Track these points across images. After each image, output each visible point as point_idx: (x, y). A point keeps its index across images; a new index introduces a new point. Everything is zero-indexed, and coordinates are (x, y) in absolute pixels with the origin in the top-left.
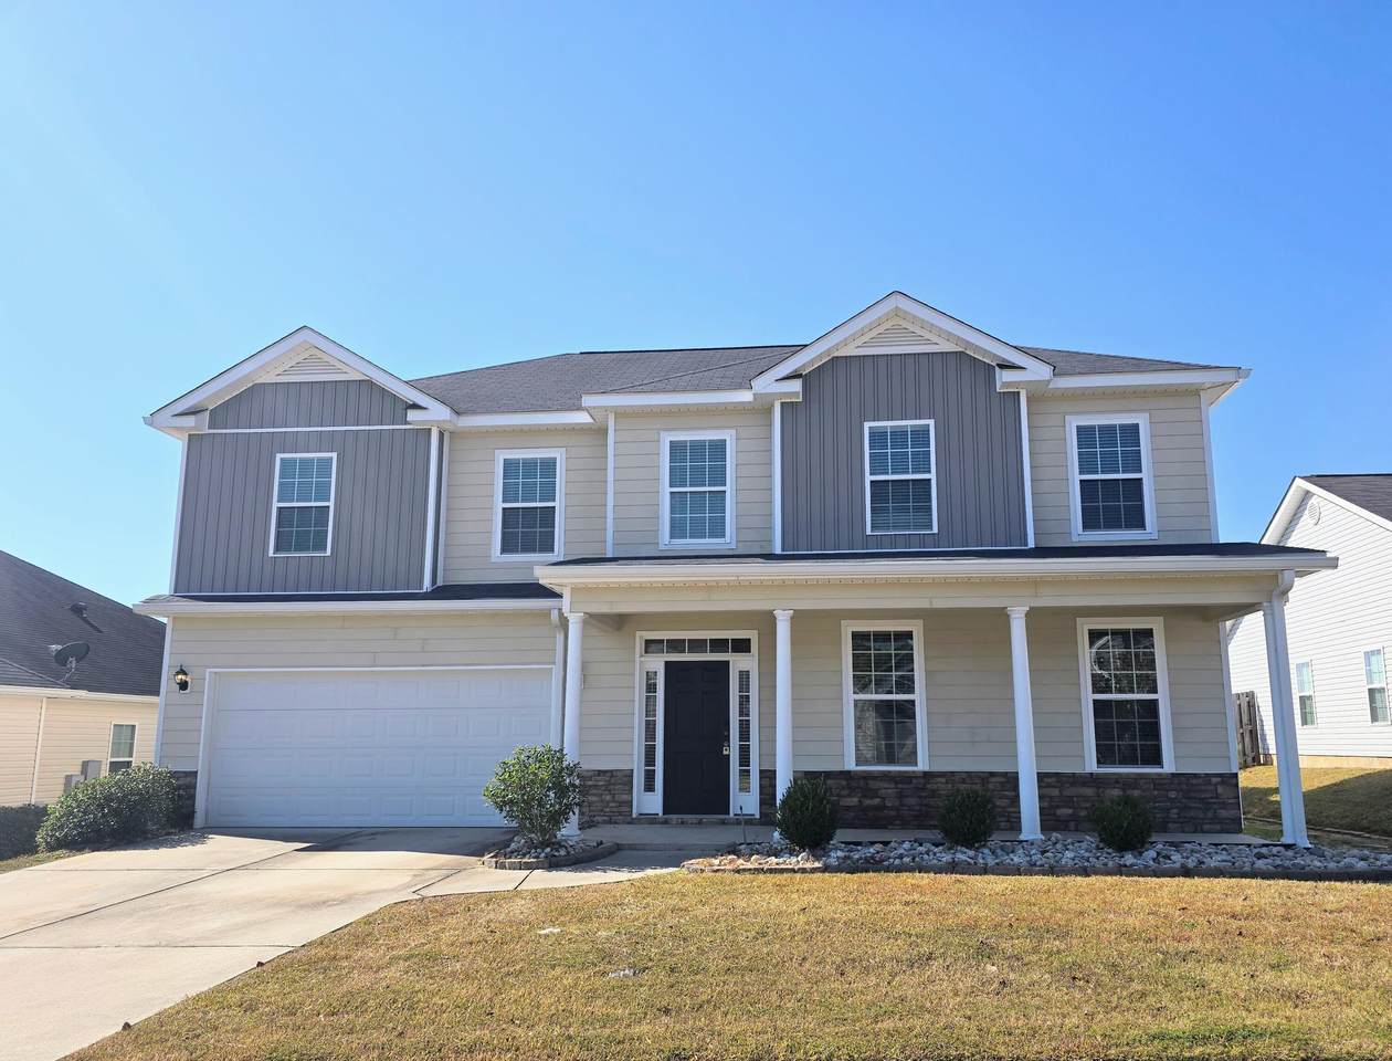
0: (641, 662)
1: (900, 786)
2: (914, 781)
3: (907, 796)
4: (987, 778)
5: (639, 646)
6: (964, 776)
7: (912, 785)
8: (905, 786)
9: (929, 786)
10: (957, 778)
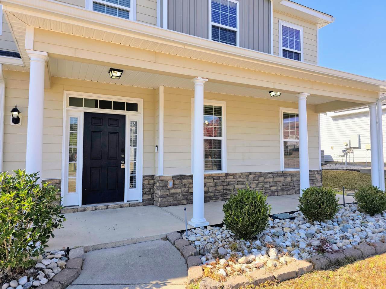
0: (67, 111)
1: (215, 181)
2: (221, 178)
3: (218, 186)
4: (249, 175)
5: (66, 101)
6: (240, 175)
7: (220, 180)
8: (217, 181)
9: (227, 180)
10: (238, 176)
